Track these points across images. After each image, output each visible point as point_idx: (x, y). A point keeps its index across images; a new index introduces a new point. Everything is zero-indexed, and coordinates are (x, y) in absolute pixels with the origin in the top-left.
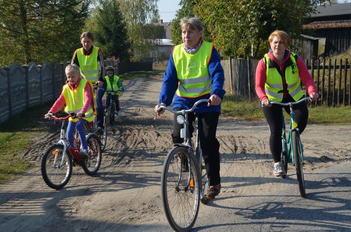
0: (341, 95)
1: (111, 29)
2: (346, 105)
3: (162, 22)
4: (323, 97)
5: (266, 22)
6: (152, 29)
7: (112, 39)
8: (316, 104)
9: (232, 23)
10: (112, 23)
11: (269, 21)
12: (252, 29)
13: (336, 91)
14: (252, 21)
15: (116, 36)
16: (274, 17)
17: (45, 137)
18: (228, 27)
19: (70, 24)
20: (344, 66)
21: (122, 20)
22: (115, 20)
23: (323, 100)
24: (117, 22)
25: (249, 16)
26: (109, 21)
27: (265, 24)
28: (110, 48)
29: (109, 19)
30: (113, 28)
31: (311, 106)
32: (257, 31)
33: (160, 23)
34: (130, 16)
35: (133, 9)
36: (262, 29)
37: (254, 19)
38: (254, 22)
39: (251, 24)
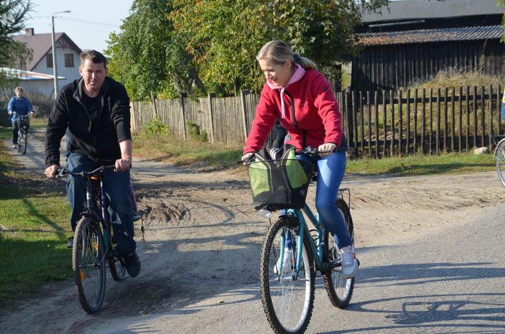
0: (441, 139)
2: (449, 151)
4: (417, 142)
5: (314, 39)
8: (407, 151)
9: (242, 39)
11: (319, 37)
12: (295, 48)
13: (434, 133)
14: (294, 37)
16: (327, 31)
20: (450, 97)
23: (417, 146)
25: (291, 29)
27: (313, 41)
31: (400, 155)
32: (303, 51)
36: (310, 48)
37: (298, 33)
38: (297, 38)
39: (293, 40)
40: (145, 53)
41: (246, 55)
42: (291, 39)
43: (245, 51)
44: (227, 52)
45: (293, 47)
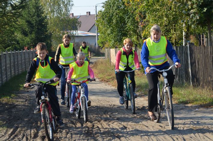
1: (33, 22)
3: (73, 16)
5: (206, 9)
6: (68, 21)
7: (34, 31)
9: (164, 12)
10: (33, 16)
11: (209, 8)
12: (192, 16)
14: (192, 8)
15: (37, 28)
17: (5, 134)
18: (159, 16)
19: (8, 16)
21: (43, 13)
22: (36, 14)
24: (39, 16)
26: (31, 15)
27: (205, 11)
28: (32, 39)
29: (31, 13)
30: (35, 21)
32: (198, 18)
33: (71, 16)
34: (47, 10)
35: (50, 4)
36: (203, 15)
37: (195, 6)
38: (194, 9)
39: (191, 11)
40: (114, 21)
41: (166, 21)
42: (190, 10)
43: (165, 19)
44: (156, 20)
45: (191, 15)
